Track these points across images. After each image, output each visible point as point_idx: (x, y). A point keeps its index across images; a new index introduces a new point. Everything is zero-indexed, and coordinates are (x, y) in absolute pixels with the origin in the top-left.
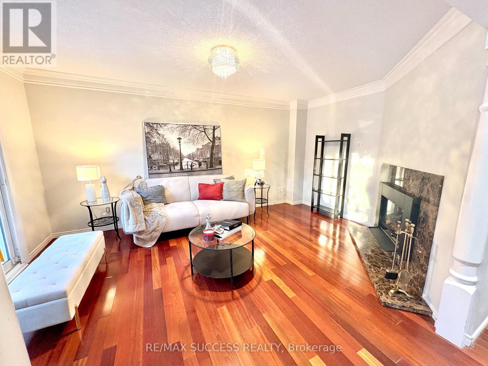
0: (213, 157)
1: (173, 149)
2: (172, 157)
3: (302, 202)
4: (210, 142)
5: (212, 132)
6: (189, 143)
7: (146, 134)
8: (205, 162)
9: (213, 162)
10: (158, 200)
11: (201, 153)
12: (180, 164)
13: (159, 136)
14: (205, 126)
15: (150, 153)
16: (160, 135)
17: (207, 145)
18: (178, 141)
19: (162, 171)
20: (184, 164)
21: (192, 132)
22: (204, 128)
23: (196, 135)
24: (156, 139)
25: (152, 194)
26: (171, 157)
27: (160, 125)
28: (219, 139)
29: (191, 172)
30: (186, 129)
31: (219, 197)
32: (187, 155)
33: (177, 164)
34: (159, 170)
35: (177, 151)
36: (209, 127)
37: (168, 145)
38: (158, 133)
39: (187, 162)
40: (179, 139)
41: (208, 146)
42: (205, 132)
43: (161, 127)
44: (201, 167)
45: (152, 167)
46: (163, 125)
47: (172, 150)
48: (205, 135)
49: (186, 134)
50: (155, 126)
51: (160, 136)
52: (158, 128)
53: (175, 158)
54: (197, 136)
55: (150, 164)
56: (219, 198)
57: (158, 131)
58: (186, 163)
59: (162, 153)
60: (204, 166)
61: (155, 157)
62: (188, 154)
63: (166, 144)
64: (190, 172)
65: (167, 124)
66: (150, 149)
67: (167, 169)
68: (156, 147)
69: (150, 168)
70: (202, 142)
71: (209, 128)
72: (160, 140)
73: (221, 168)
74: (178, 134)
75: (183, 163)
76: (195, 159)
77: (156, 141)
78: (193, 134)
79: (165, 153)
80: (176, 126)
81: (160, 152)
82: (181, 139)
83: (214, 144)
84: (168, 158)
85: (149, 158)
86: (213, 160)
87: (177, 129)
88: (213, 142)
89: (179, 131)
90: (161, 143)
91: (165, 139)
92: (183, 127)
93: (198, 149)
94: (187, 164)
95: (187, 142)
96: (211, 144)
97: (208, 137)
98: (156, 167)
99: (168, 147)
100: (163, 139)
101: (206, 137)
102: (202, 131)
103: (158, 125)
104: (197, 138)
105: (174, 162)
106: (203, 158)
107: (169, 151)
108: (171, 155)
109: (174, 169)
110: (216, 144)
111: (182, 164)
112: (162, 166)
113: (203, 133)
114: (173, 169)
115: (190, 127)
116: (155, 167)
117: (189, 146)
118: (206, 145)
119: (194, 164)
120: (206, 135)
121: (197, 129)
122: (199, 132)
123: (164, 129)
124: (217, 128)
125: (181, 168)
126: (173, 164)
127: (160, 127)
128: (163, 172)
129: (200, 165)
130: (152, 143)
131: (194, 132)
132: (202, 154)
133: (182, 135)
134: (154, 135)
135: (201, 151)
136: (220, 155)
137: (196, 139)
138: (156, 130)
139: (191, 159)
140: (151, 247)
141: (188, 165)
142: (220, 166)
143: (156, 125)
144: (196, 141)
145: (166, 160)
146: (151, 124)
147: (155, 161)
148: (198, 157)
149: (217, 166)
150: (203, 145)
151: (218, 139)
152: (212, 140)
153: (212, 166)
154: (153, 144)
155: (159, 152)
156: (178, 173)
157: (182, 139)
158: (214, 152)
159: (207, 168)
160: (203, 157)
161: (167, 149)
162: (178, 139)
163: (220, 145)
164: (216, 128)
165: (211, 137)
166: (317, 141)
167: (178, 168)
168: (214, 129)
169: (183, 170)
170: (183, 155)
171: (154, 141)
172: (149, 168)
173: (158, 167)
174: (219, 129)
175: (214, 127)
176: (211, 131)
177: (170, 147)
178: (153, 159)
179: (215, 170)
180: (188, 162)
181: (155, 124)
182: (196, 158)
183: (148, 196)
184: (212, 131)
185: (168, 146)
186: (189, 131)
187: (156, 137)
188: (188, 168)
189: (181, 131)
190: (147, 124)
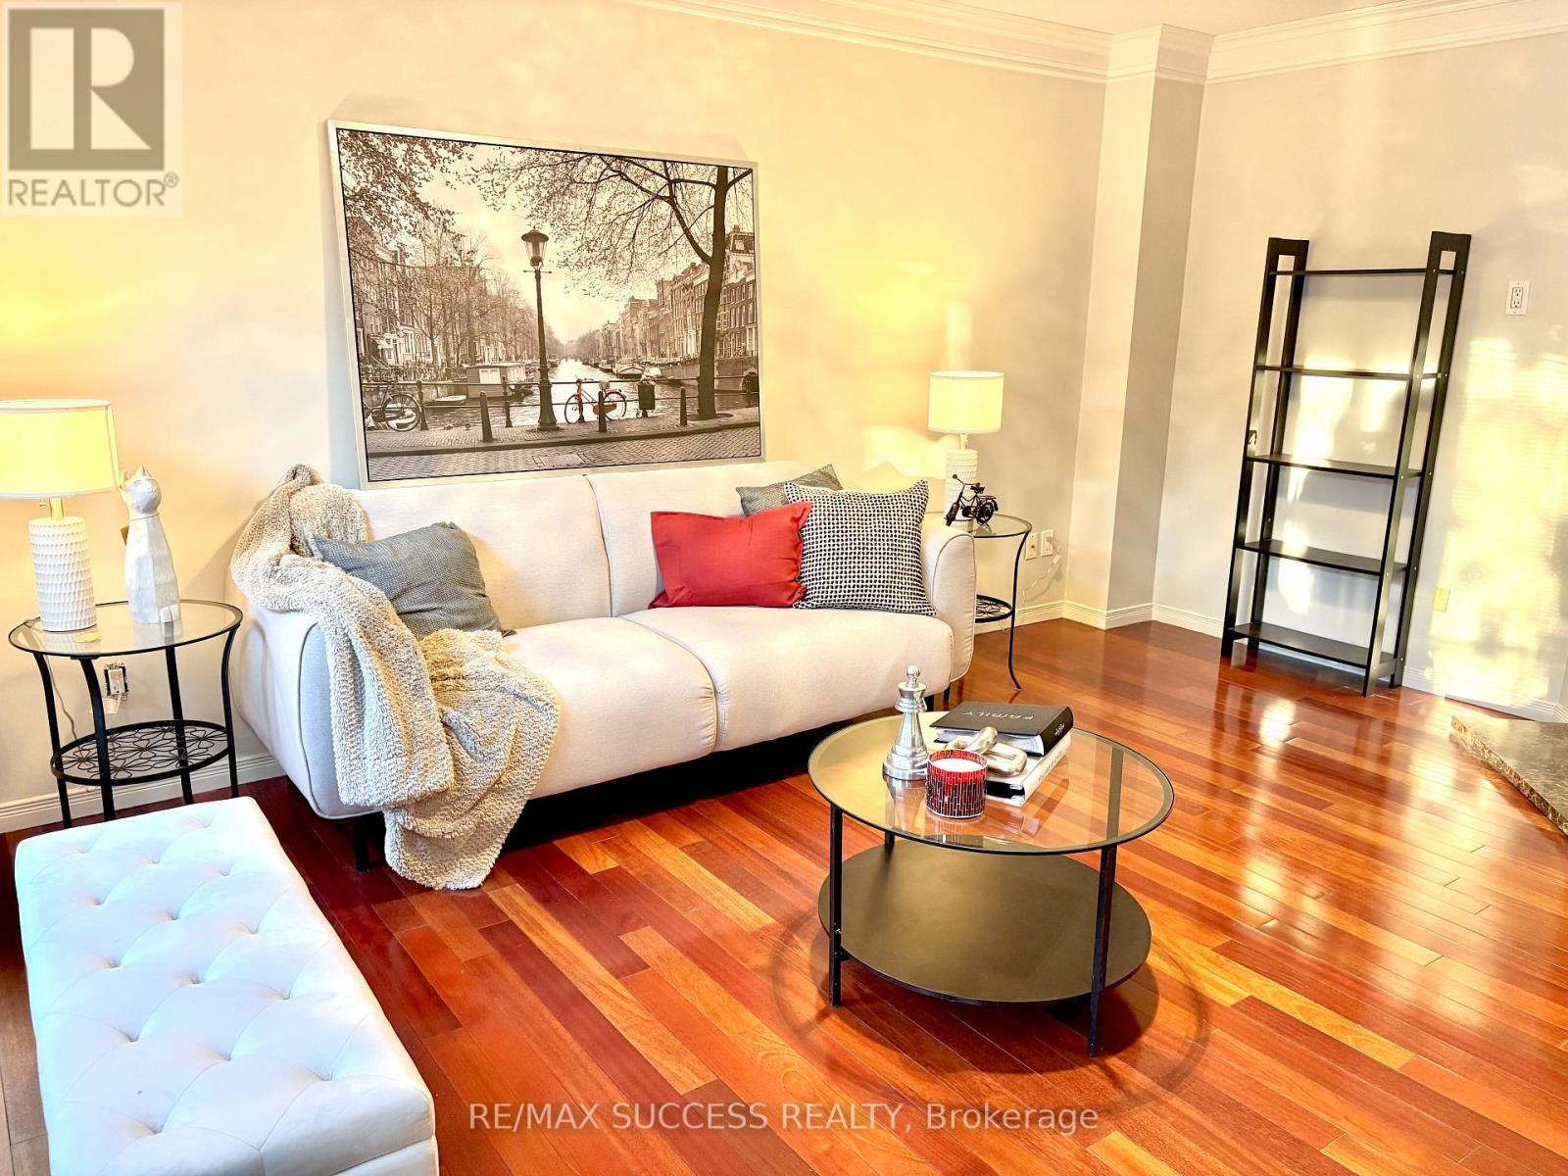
0: (717, 358)
1: (501, 304)
2: (496, 353)
3: (1151, 614)
4: (698, 261)
5: (712, 203)
6: (590, 263)
7: (350, 202)
8: (675, 384)
9: (716, 382)
10: (463, 611)
11: (654, 326)
12: (537, 398)
13: (421, 216)
14: (673, 162)
15: (373, 323)
16: (430, 212)
17: (682, 283)
18: (525, 251)
19: (438, 435)
20: (559, 394)
21: (602, 200)
22: (668, 178)
23: (624, 218)
24: (403, 237)
25: (426, 578)
26: (488, 354)
27: (425, 146)
28: (749, 243)
29: (600, 445)
30: (573, 181)
31: (786, 586)
32: (575, 338)
33: (520, 393)
34: (424, 428)
35: (522, 311)
36: (692, 168)
37: (472, 273)
38: (413, 198)
39: (579, 382)
40: (535, 238)
41: (687, 287)
42: (671, 200)
43: (434, 160)
44: (650, 413)
45: (384, 410)
46: (443, 152)
47: (494, 306)
48: (675, 219)
49: (572, 208)
50: (399, 150)
51: (427, 217)
52: (415, 168)
53: (509, 359)
54: (631, 226)
55: (371, 394)
56: (789, 594)
57: (417, 189)
58: (574, 389)
59: (441, 323)
60: (665, 411)
61: (403, 348)
62: (583, 332)
63: (464, 267)
64: (594, 447)
65: (466, 143)
66: (374, 298)
67: (468, 426)
68: (405, 284)
69: (376, 415)
70: (655, 262)
71: (695, 178)
72: (429, 241)
73: (758, 424)
74: (529, 207)
75: (555, 390)
76: (618, 368)
77: (409, 250)
78: (608, 208)
79: (454, 327)
80: (520, 158)
81: (430, 318)
82: (545, 238)
83: (722, 279)
84: (472, 357)
85: (369, 354)
86: (716, 373)
87: (525, 178)
88: (717, 262)
89: (532, 192)
90: (432, 261)
91: (458, 237)
92: (554, 166)
93: (635, 304)
94: (578, 396)
95: (575, 258)
96: (706, 277)
97: (687, 232)
98: (409, 412)
99: (472, 289)
100: (447, 238)
101: (678, 230)
102: (657, 197)
103: (417, 147)
104: (628, 234)
105: (505, 384)
106: (665, 360)
107: (476, 313)
108: (487, 339)
109: (509, 424)
110: (733, 279)
111: (550, 397)
112: (439, 409)
113: (664, 208)
114: (497, 427)
115: (594, 168)
116: (400, 413)
117: (585, 284)
118: (676, 279)
119: (614, 397)
120: (679, 217)
121: (629, 180)
122: (640, 198)
123: (451, 178)
124: (737, 180)
125: (547, 422)
126: (500, 392)
127: (427, 161)
128: (448, 445)
129: (646, 401)
130: (384, 262)
131: (616, 199)
132: (656, 336)
133: (550, 217)
134: (393, 208)
135: (653, 314)
136: (749, 344)
137: (624, 243)
138: (403, 178)
139: (596, 366)
140: (480, 886)
141: (581, 404)
142: (753, 410)
143: (405, 146)
144: (627, 255)
145: (464, 371)
146: (376, 141)
147: (398, 371)
148: (634, 350)
149: (736, 407)
150: (661, 284)
151: (740, 246)
152: (710, 254)
153: (706, 412)
154: (387, 268)
155: (423, 319)
156: (528, 451)
157: (552, 239)
158: (721, 325)
159: (684, 422)
160: (663, 355)
161: (469, 303)
162: (525, 238)
163: (754, 282)
164: (731, 178)
165: (703, 229)
166: (1272, 273)
167: (527, 417)
168: (722, 187)
169: (558, 429)
170: (557, 342)
171: (392, 246)
172: (370, 419)
173: (416, 410)
174: (748, 186)
175: (723, 171)
176: (704, 198)
177: (483, 292)
178: (392, 362)
179: (729, 433)
180: (583, 386)
181: (401, 138)
182: (625, 358)
183: (404, 591)
184: (707, 196)
185: (471, 282)
186: (586, 190)
187: (405, 222)
188: (581, 420)
189: (544, 193)
190: (354, 139)
